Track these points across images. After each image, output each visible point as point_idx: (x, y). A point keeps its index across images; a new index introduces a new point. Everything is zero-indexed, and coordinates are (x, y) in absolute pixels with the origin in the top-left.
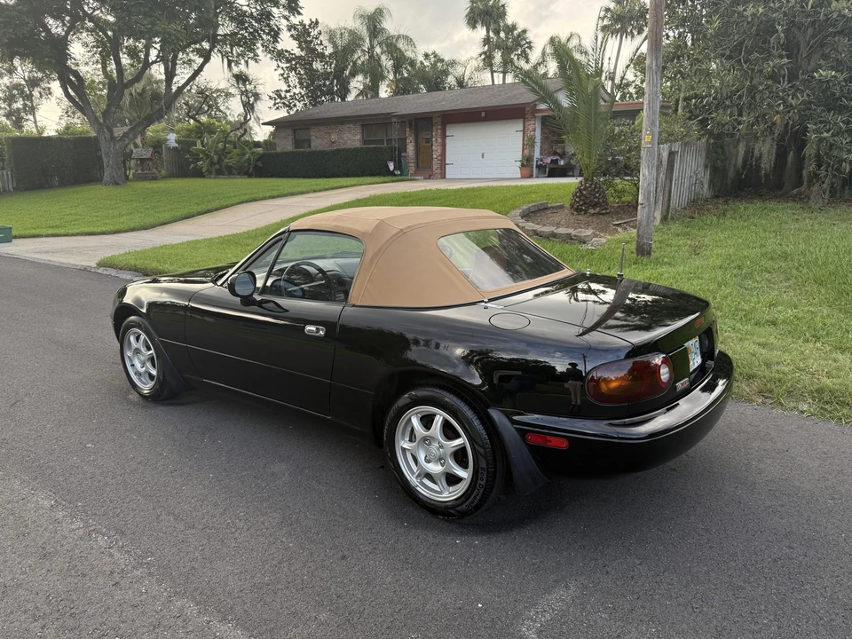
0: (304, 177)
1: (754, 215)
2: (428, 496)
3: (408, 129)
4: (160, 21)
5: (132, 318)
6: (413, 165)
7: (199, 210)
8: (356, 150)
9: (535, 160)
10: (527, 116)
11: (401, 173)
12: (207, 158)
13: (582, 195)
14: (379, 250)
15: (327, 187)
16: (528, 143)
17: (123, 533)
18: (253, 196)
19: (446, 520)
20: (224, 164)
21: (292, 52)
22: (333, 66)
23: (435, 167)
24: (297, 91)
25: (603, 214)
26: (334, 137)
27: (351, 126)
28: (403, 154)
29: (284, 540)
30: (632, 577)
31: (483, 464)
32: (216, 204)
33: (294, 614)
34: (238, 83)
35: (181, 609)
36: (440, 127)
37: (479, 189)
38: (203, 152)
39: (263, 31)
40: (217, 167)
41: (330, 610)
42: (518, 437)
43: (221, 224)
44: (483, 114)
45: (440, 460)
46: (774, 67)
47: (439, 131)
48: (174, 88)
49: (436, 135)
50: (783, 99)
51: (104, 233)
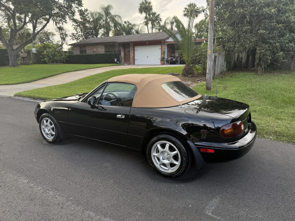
0: (84, 64)
1: (241, 77)
2: (164, 171)
3: (121, 48)
4: (32, 7)
5: (44, 114)
6: (123, 60)
7: (48, 76)
8: (103, 54)
9: (165, 59)
10: (162, 44)
11: (119, 62)
12: (48, 57)
13: (186, 70)
14: (143, 89)
15: (94, 67)
16: (163, 53)
17: (58, 190)
18: (68, 70)
19: (170, 179)
20: (54, 59)
21: (78, 20)
22: (93, 25)
23: (131, 61)
24: (80, 34)
25: (193, 77)
26: (95, 50)
27: (101, 46)
28: (120, 56)
29: (117, 189)
30: (236, 194)
31: (185, 159)
32: (54, 73)
33: (129, 213)
34: (59, 30)
35: (89, 215)
36: (132, 47)
37: (148, 68)
38: (47, 55)
39: (69, 12)
40: (52, 60)
41: (141, 211)
42: (197, 150)
43: (56, 80)
44: (147, 43)
45: (168, 159)
46: (246, 29)
47: (132, 48)
48: (36, 32)
49: (131, 49)
50: (249, 39)
51: (13, 84)
